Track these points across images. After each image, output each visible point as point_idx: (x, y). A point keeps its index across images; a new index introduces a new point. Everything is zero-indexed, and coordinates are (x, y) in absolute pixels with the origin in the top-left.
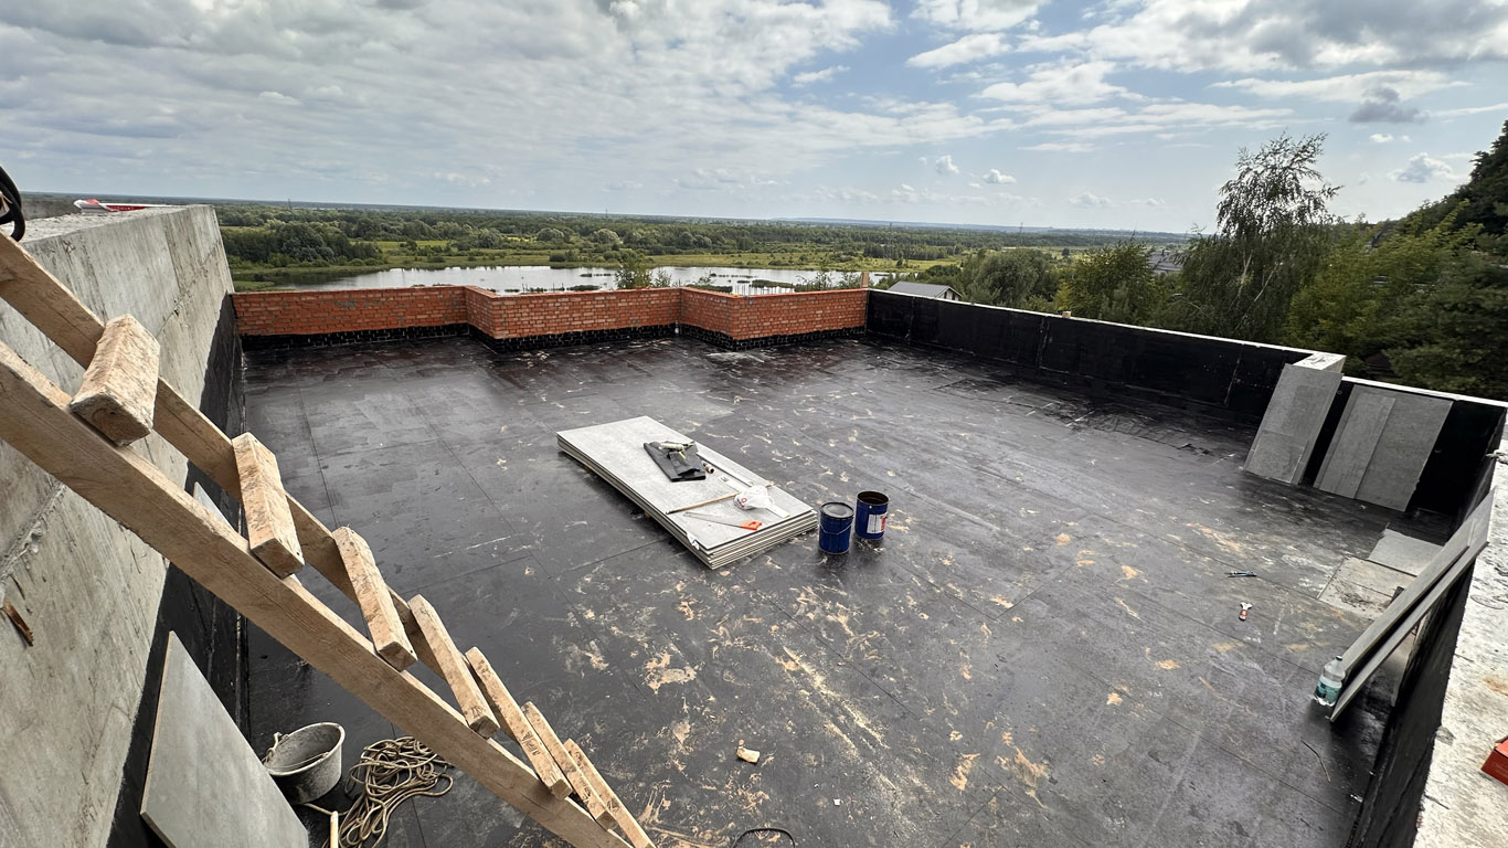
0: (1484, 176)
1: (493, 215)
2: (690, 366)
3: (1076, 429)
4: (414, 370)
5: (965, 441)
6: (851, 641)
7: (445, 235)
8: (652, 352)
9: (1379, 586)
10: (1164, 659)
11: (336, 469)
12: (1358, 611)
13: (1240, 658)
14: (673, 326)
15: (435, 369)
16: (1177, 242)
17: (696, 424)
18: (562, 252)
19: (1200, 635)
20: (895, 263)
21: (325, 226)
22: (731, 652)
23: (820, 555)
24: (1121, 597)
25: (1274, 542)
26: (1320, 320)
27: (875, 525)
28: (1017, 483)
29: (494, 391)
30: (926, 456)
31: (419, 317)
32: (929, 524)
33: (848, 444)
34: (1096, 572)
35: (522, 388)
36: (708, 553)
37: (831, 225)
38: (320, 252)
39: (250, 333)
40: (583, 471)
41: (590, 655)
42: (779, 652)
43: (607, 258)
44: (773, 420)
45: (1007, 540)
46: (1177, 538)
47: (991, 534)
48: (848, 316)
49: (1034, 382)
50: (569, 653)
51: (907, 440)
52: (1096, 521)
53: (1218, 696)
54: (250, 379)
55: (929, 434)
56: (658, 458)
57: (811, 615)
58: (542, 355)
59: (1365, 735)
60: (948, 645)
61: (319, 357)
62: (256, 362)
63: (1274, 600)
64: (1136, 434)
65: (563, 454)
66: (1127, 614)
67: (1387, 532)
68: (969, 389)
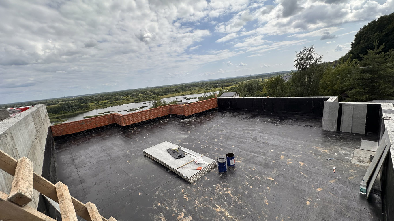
0: (354, 48)
1: (118, 92)
2: (175, 125)
3: (277, 125)
4: (102, 138)
5: (250, 134)
6: (233, 199)
7: (107, 99)
8: (165, 123)
9: (366, 156)
10: (318, 188)
11: (82, 172)
12: (362, 164)
13: (337, 184)
14: (169, 115)
15: (107, 137)
16: (288, 73)
17: (179, 141)
18: (137, 99)
19: (325, 179)
20: (222, 88)
21: (75, 102)
22: (200, 209)
23: (219, 174)
24: (302, 172)
25: (335, 148)
26: (328, 87)
27: (232, 162)
28: (266, 143)
29: (124, 141)
30: (241, 140)
31: (102, 124)
32: (246, 159)
33: (220, 140)
34: (293, 165)
35: (131, 139)
36: (189, 179)
37: (204, 82)
38: (73, 108)
39: (56, 136)
40: (151, 160)
41: (161, 217)
42: (214, 206)
43: (149, 98)
44: (200, 136)
45: (268, 160)
46: (311, 151)
47: (263, 159)
48: (213, 105)
49: (264, 115)
50: (155, 218)
51: (235, 136)
52: (289, 151)
53: (335, 197)
54: (57, 149)
55: (241, 133)
56: (171, 153)
57: (220, 193)
58: (136, 129)
59: (377, 201)
60: (260, 195)
61: (75, 139)
62: (58, 144)
63: (340, 165)
64: (293, 124)
65: (145, 156)
66: (304, 176)
67: (362, 140)
68: (248, 119)
